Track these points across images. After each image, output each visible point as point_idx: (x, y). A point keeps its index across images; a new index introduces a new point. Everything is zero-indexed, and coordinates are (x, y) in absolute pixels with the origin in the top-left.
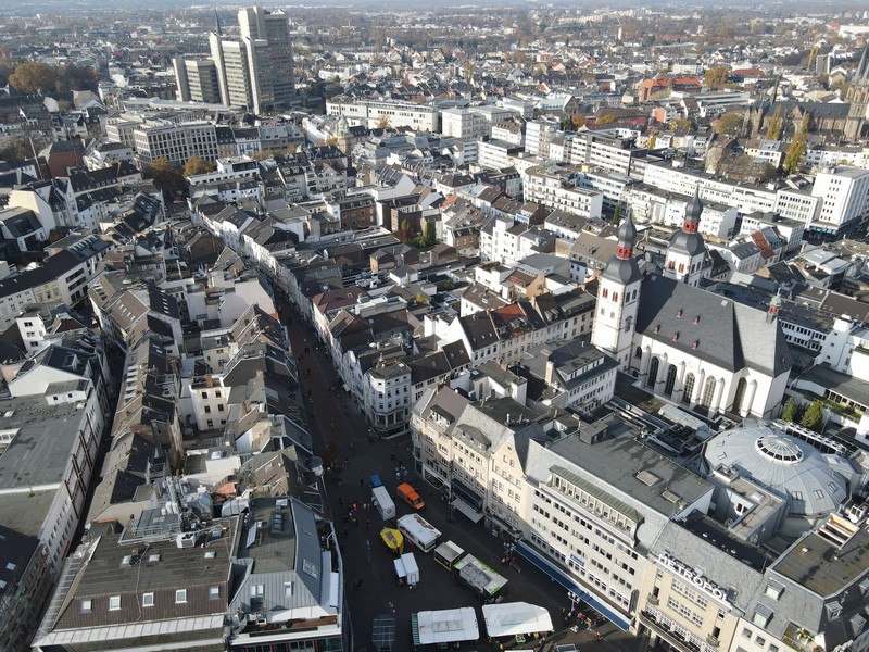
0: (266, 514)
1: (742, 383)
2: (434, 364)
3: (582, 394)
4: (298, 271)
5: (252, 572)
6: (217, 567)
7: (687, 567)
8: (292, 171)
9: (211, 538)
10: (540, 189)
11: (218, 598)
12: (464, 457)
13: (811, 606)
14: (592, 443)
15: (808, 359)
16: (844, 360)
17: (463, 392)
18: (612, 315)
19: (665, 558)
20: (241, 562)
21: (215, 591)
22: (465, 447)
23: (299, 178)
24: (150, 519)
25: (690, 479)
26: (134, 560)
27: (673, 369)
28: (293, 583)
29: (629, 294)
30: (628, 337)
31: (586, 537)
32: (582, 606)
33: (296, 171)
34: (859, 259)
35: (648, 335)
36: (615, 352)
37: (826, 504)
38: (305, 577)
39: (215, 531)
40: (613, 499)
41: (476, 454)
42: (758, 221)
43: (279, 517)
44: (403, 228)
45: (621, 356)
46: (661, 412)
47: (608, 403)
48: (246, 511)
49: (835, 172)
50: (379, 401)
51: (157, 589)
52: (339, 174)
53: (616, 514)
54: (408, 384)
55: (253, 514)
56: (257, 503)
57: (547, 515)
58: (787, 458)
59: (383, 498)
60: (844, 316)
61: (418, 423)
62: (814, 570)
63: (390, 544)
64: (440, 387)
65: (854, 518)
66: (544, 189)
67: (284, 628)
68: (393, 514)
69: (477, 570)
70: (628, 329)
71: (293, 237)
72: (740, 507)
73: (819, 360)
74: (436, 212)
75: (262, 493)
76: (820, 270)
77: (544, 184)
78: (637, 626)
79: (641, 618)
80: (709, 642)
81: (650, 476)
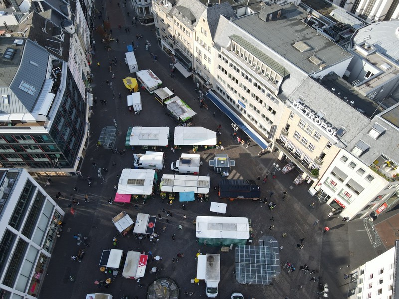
12: (180, 31)
19: (298, 104)
22: (180, 23)
28: (9, 96)
31: (248, 87)
32: (240, 132)
38: (20, 93)
41: (186, 29)
43: (12, 51)
46: (331, 15)
53: (270, 71)
57: (226, 72)
59: (131, 59)
63: (127, 87)
67: (10, 125)
69: (178, 105)
72: (369, 73)
78: (273, 147)
79: (275, 143)
80: (315, 161)
81: (305, 45)
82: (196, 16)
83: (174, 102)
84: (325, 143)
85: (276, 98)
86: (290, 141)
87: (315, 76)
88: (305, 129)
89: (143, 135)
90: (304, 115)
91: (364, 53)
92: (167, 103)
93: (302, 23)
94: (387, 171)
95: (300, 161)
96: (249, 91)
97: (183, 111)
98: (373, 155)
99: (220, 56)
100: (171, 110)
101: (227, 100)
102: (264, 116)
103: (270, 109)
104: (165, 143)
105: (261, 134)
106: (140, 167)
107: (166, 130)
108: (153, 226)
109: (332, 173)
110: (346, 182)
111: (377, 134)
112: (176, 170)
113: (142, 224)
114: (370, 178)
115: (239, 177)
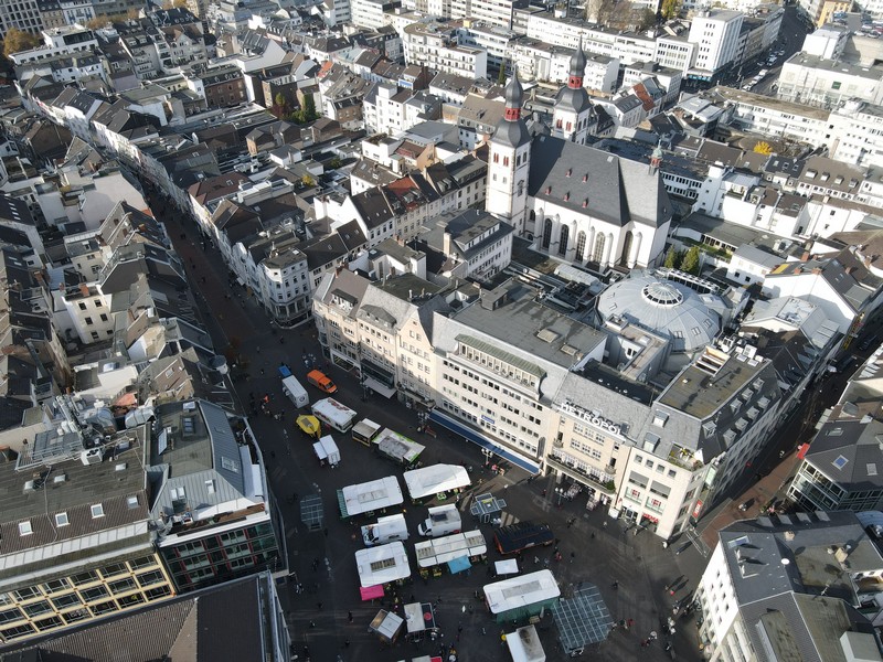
0: (175, 419)
1: (629, 236)
2: (330, 248)
3: (480, 262)
4: (167, 160)
5: (169, 477)
6: (130, 478)
7: (586, 411)
8: (138, 41)
9: (119, 450)
10: (421, 50)
11: (137, 506)
12: (370, 337)
13: (691, 428)
14: (494, 309)
15: (686, 207)
16: (717, 205)
17: (362, 273)
18: (505, 180)
19: (567, 406)
20: (156, 468)
21: (133, 500)
22: (371, 327)
23: (148, 50)
24: (47, 441)
25: (586, 331)
26: (37, 484)
27: (565, 229)
28: (214, 481)
29: (519, 157)
30: (521, 200)
31: (494, 397)
32: (495, 459)
33: (143, 41)
34: (730, 105)
35: (540, 198)
36: (510, 218)
37: (703, 338)
38: (226, 473)
39: (121, 443)
40: (517, 359)
41: (383, 333)
42: (639, 72)
43: (189, 420)
44: (278, 102)
45: (515, 220)
46: (556, 272)
47: (507, 269)
48: (152, 419)
49: (710, 15)
50: (277, 291)
51: (70, 508)
52: (196, 42)
53: (520, 372)
54: (306, 270)
55: (161, 421)
56: (162, 410)
57: (457, 382)
58: (669, 302)
59: (294, 387)
60: (717, 163)
61: (321, 310)
62: (692, 398)
63: (307, 430)
64: (339, 270)
65: (725, 348)
66: (426, 50)
67: (212, 523)
68: (306, 401)
69: (395, 442)
70: (520, 193)
71: (154, 121)
72: (630, 351)
73: (695, 207)
74: (312, 82)
75: (166, 399)
76: (696, 119)
77: (425, 43)
78: (545, 468)
79: (548, 461)
80: (607, 471)
81: (550, 333)
82: (395, 315)
83: (387, 438)
84: (612, 446)
85: (537, 404)
86: (566, 453)
87: (575, 369)
88: (583, 434)
89: (364, 495)
90: (579, 418)
91: (618, 329)
92: (377, 441)
93: (535, 305)
94: (686, 459)
95: (587, 476)
96: (496, 401)
97: (407, 449)
98: (666, 446)
99: (446, 363)
100: (387, 451)
101: (463, 418)
102: (524, 429)
103: (532, 419)
104: (400, 500)
105: (524, 454)
106: (376, 543)
107: (392, 481)
108: (431, 617)
109: (630, 480)
110: (649, 487)
111: (662, 422)
112: (428, 534)
113: (416, 619)
114: (672, 473)
115: (514, 520)
